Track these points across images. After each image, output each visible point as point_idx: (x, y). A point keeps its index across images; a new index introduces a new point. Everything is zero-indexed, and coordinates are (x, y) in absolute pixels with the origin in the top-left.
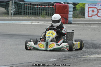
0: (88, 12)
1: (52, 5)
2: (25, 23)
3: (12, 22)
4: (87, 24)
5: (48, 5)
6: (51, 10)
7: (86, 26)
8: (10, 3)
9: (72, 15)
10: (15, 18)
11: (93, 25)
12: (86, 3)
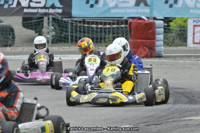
0: (194, 34)
1: (124, 23)
4: (191, 56)
5: (118, 24)
6: (123, 32)
7: (190, 61)
8: (45, 21)
9: (163, 41)
10: (55, 48)
12: (189, 18)
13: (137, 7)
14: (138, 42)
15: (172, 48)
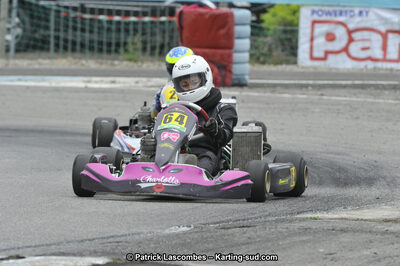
0: (312, 39)
1: (167, 12)
2: (62, 85)
3: (11, 78)
4: (306, 86)
5: (154, 12)
6: (164, 32)
7: (305, 96)
9: (249, 51)
10: (23, 62)
11: (329, 91)
15: (266, 68)
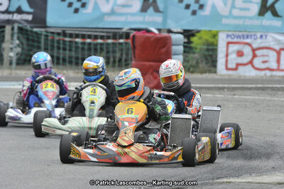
0: (227, 55)
1: (124, 37)
3: (13, 83)
4: (223, 89)
5: (114, 37)
6: (122, 50)
7: (222, 96)
8: (7, 32)
10: (22, 72)
11: (240, 92)
12: (221, 31)
13: (143, 14)
14: (145, 65)
15: (194, 76)
